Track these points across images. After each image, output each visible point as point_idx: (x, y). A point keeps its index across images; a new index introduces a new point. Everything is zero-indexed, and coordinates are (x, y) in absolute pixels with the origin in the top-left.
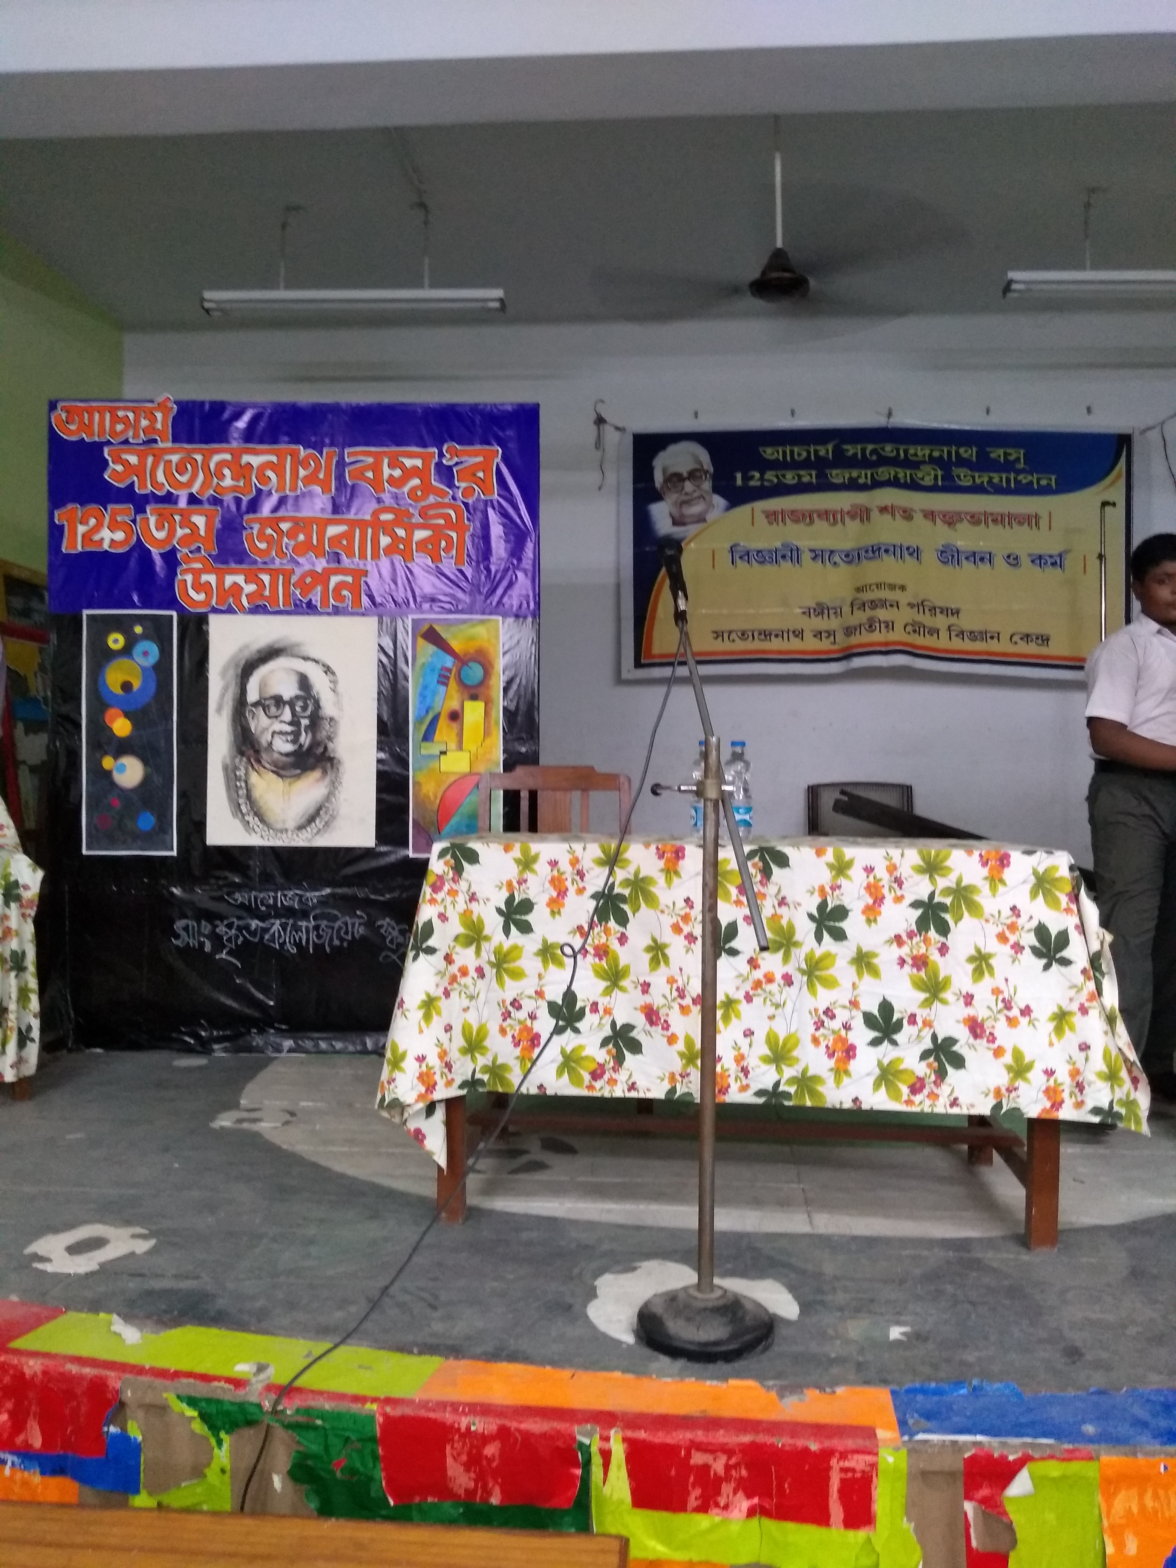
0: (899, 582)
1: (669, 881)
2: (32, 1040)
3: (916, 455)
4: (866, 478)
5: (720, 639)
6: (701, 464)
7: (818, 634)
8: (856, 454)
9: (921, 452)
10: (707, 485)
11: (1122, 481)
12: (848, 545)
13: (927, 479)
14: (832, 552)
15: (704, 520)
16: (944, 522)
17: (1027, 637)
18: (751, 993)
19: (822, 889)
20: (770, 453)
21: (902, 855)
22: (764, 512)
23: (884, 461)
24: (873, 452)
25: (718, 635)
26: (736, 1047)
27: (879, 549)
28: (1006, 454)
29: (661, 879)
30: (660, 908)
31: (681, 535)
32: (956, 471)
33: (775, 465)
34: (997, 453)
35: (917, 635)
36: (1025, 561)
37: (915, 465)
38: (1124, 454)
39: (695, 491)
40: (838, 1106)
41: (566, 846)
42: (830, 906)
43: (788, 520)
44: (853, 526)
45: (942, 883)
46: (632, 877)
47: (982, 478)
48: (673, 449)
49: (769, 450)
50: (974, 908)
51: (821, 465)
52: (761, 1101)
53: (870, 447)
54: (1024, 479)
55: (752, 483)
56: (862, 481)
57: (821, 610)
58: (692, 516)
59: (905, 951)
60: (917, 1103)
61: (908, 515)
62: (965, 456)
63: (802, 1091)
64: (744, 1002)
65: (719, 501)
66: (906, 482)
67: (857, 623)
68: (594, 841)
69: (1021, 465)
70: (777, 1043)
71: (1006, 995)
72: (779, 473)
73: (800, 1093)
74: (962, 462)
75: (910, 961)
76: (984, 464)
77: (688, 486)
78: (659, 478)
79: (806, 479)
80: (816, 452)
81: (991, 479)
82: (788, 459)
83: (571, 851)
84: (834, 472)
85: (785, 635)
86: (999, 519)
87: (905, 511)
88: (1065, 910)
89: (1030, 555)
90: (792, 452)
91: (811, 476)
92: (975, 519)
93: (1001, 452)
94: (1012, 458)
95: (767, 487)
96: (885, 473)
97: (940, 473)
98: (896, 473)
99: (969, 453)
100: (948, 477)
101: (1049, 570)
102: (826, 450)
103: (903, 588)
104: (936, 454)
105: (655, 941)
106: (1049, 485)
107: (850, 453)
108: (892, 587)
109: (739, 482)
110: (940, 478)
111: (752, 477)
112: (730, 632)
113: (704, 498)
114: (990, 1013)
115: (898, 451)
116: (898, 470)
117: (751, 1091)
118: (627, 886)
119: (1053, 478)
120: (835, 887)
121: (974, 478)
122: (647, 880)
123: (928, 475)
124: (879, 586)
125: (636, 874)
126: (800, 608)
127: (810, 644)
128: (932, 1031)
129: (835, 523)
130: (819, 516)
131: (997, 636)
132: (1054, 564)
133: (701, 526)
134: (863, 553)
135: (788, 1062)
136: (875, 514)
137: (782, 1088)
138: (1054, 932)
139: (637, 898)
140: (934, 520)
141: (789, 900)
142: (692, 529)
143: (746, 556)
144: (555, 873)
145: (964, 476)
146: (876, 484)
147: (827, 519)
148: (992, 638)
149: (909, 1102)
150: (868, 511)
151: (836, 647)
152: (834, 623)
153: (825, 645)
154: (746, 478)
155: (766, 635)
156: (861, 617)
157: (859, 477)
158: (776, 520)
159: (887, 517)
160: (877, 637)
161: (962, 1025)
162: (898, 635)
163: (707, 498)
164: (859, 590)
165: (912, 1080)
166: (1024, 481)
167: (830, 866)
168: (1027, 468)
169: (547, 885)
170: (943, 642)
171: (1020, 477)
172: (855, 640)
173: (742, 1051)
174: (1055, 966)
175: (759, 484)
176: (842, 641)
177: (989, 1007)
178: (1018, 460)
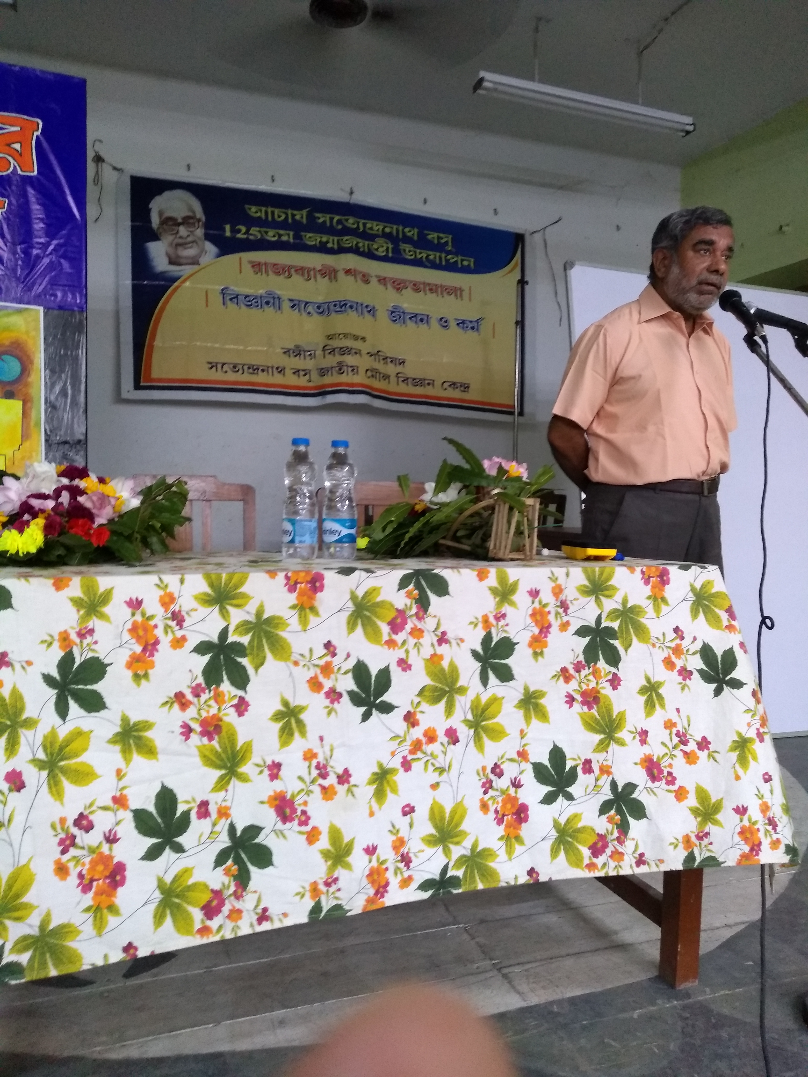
0: (360, 333)
1: (304, 622)
3: (371, 229)
4: (333, 243)
5: (214, 369)
6: (194, 212)
7: (297, 372)
8: (324, 222)
9: (376, 227)
10: (200, 232)
11: (519, 269)
12: (320, 299)
13: (381, 249)
14: (307, 303)
15: (197, 263)
16: (394, 287)
17: (453, 385)
18: (409, 757)
19: (486, 620)
20: (253, 211)
21: (567, 575)
22: (250, 262)
23: (347, 231)
24: (339, 222)
25: (212, 366)
26: (394, 830)
27: (345, 304)
28: (439, 238)
29: (293, 620)
30: (293, 658)
31: (176, 274)
32: (403, 246)
33: (259, 222)
34: (433, 236)
35: (374, 379)
36: (453, 324)
37: (372, 238)
38: (520, 249)
39: (188, 236)
40: (513, 883)
41: (153, 579)
42: (495, 640)
43: (270, 272)
44: (323, 282)
45: (610, 605)
46: (252, 618)
47: (422, 255)
48: (167, 194)
49: (254, 209)
50: (641, 631)
51: (297, 227)
52: (426, 895)
53: (337, 218)
54: (452, 259)
55: (239, 236)
56: (330, 245)
57: (298, 352)
58: (187, 258)
59: (573, 686)
60: (600, 866)
61: (366, 279)
62: (409, 234)
63: (472, 872)
64: (401, 770)
65: (211, 248)
66: (364, 251)
67: (329, 365)
68: (196, 570)
69: (449, 248)
70: (442, 818)
71: (680, 728)
72: (263, 230)
73: (469, 875)
74: (407, 240)
75: (578, 697)
76: (422, 243)
77: (183, 231)
78: (155, 220)
79: (285, 238)
80: (293, 216)
81: (428, 256)
82: (270, 218)
83: (162, 586)
84: (309, 235)
85: (270, 370)
86: (433, 289)
87: (364, 276)
88: (727, 627)
89: (456, 319)
90: (273, 213)
91: (289, 235)
92: (417, 287)
93: (435, 235)
94: (443, 241)
95: (251, 240)
96: (348, 241)
97: (390, 246)
98: (358, 243)
99: (412, 233)
100: (396, 250)
101: (470, 332)
102: (301, 215)
103: (363, 339)
104: (388, 230)
105: (286, 704)
106: (469, 265)
107: (321, 221)
108: (356, 338)
109: (228, 234)
110: (390, 250)
111: (239, 231)
112: (224, 364)
113: (197, 243)
114: (666, 751)
115: (358, 223)
116: (359, 240)
117: (415, 885)
118: (247, 632)
119: (472, 260)
120: (500, 617)
121: (415, 252)
122: (274, 622)
123: (382, 247)
124: (346, 335)
125: (259, 614)
126: (282, 348)
127: (291, 380)
128: (610, 778)
129: (309, 279)
130: (296, 271)
131: (431, 383)
132: (473, 328)
133: (196, 268)
134: (332, 307)
135: (456, 840)
136: (341, 275)
137: (450, 873)
138: (719, 653)
139: (260, 647)
140: (385, 285)
141: (450, 636)
142: (187, 270)
143: (235, 298)
144: (138, 618)
145: (408, 250)
146: (341, 250)
147: (303, 275)
148: (429, 384)
149: (591, 866)
150: (335, 271)
151: (311, 384)
152: (309, 364)
153: (302, 381)
154: (234, 231)
155: (254, 369)
156: (331, 361)
157: (327, 242)
158: (260, 270)
159: (350, 279)
160: (344, 378)
161: (639, 767)
162: (359, 379)
163: (200, 243)
164: (329, 337)
165: (593, 839)
166: (452, 261)
167: (493, 591)
168: (454, 250)
169: (126, 636)
170: (393, 387)
171: (449, 257)
172: (328, 380)
173: (400, 835)
174: (726, 689)
175: (245, 236)
176: (317, 380)
177: (663, 743)
178: (446, 243)
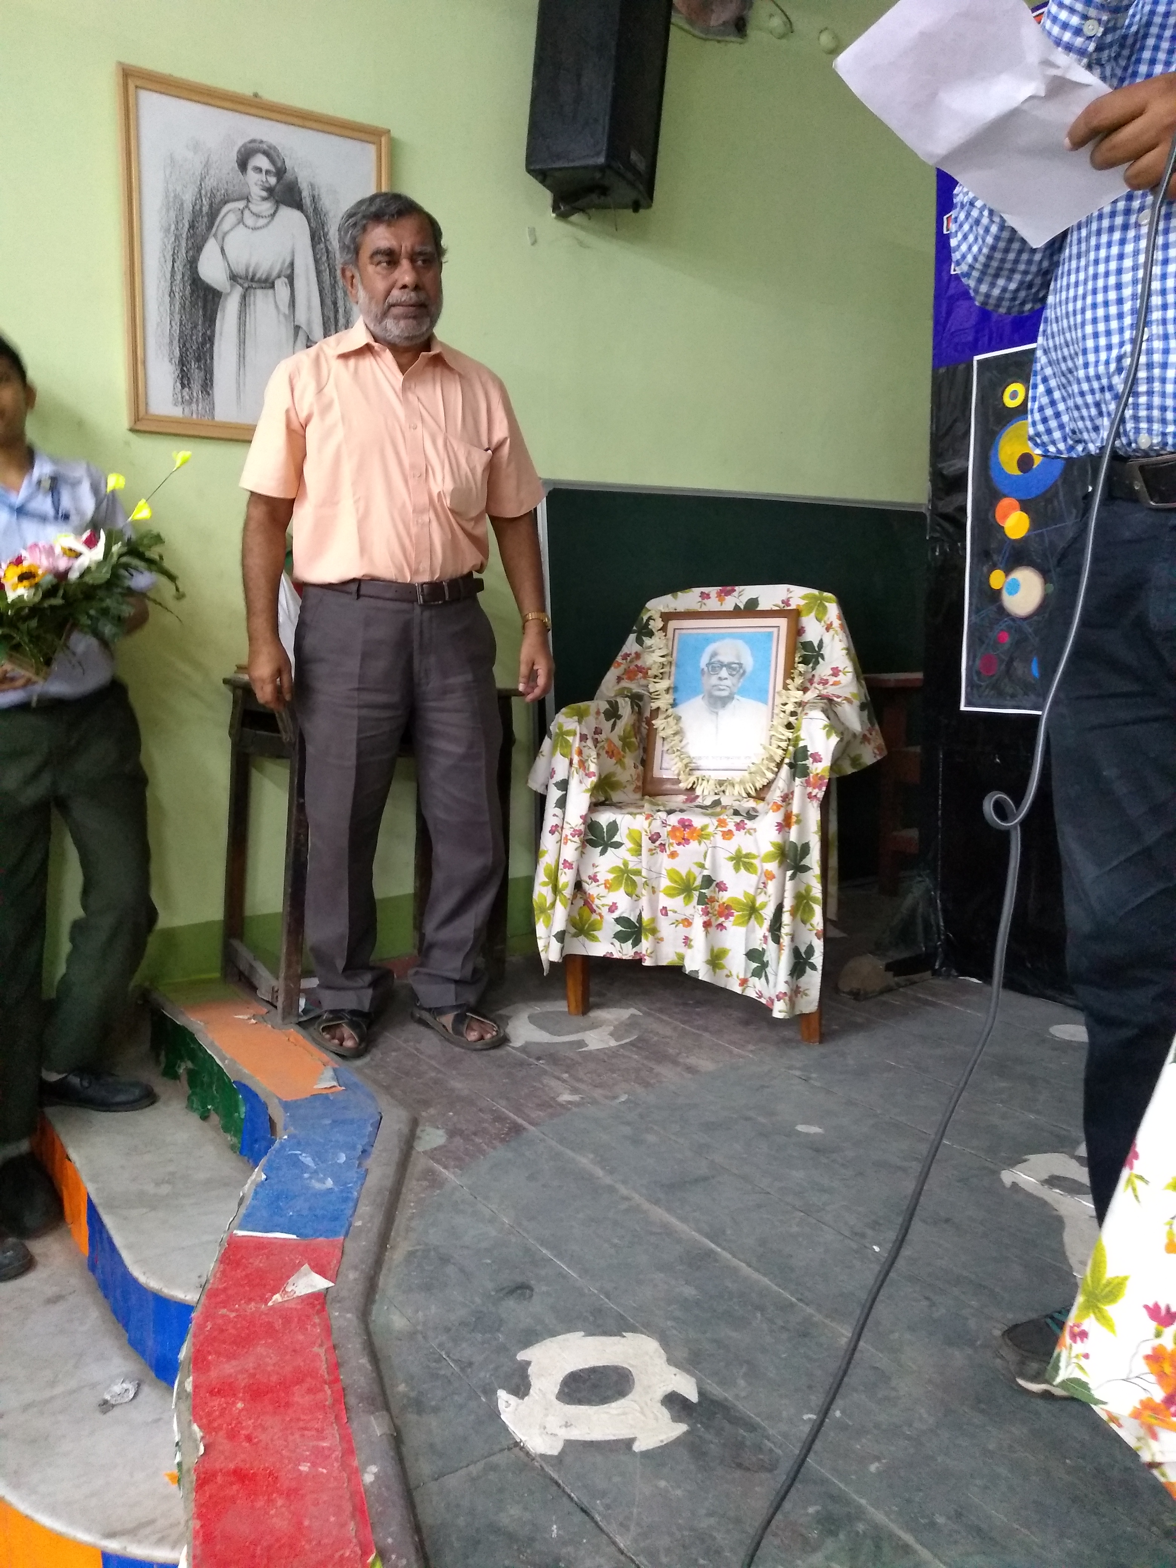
2: (813, 967)
